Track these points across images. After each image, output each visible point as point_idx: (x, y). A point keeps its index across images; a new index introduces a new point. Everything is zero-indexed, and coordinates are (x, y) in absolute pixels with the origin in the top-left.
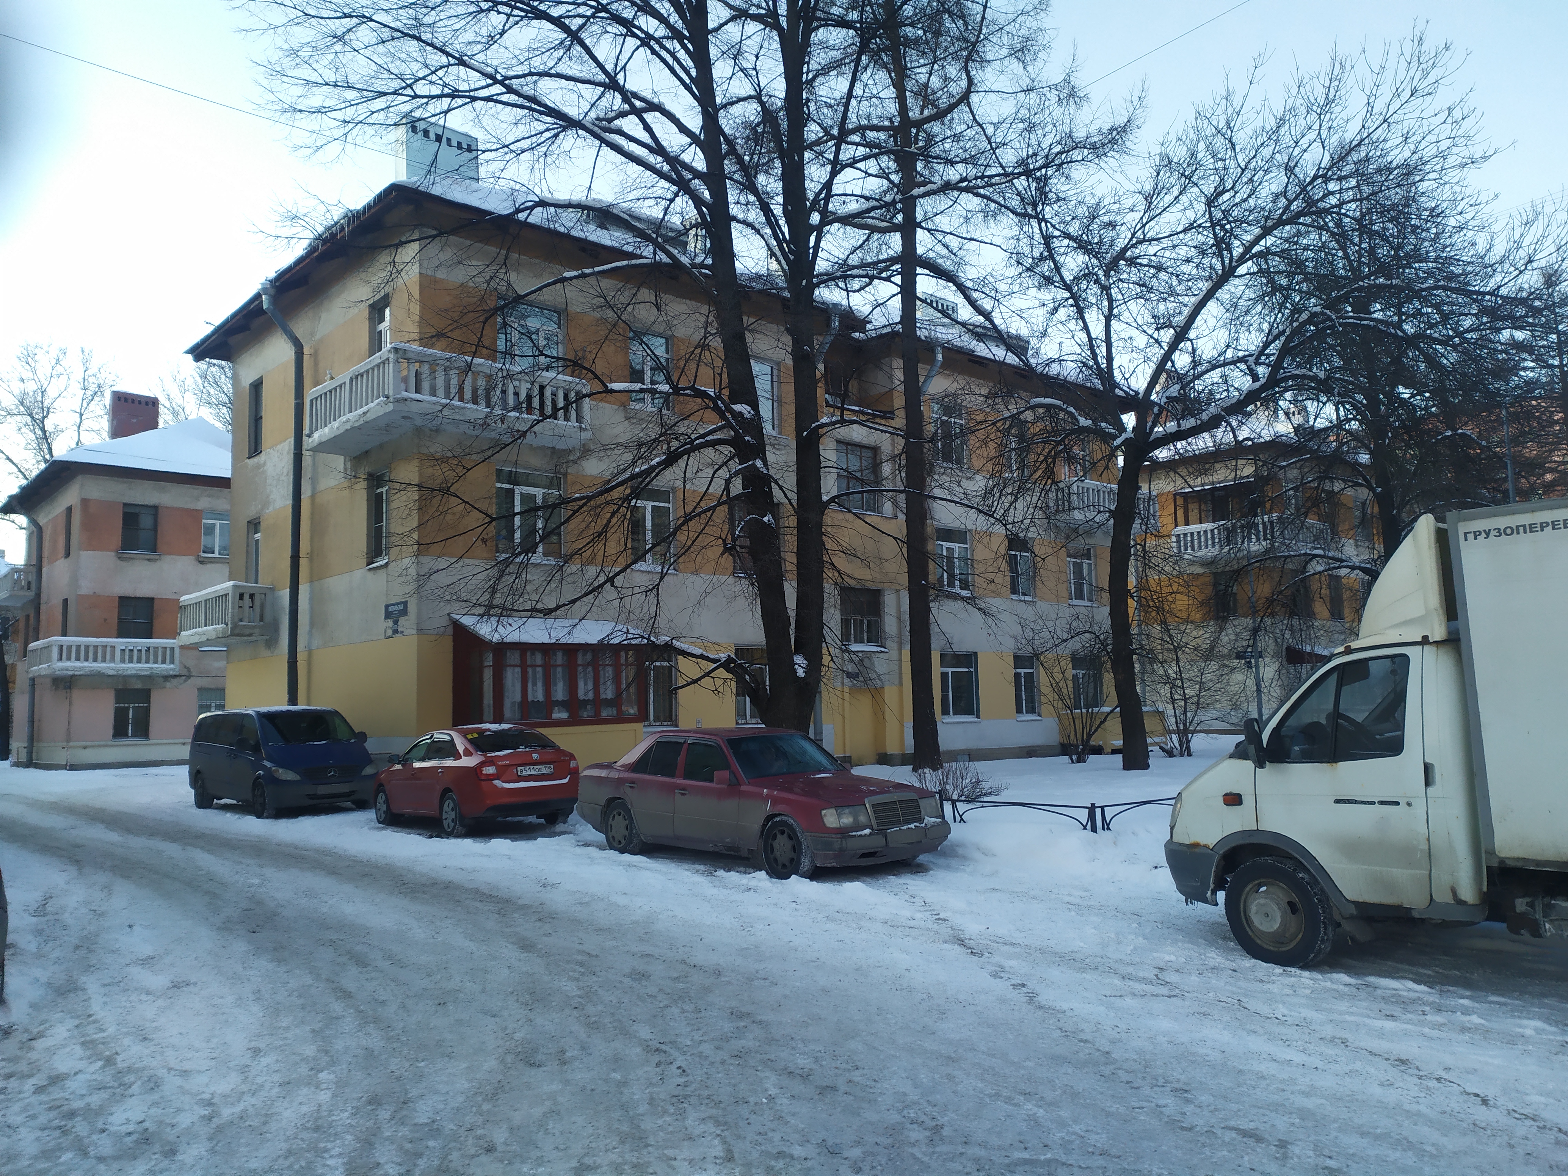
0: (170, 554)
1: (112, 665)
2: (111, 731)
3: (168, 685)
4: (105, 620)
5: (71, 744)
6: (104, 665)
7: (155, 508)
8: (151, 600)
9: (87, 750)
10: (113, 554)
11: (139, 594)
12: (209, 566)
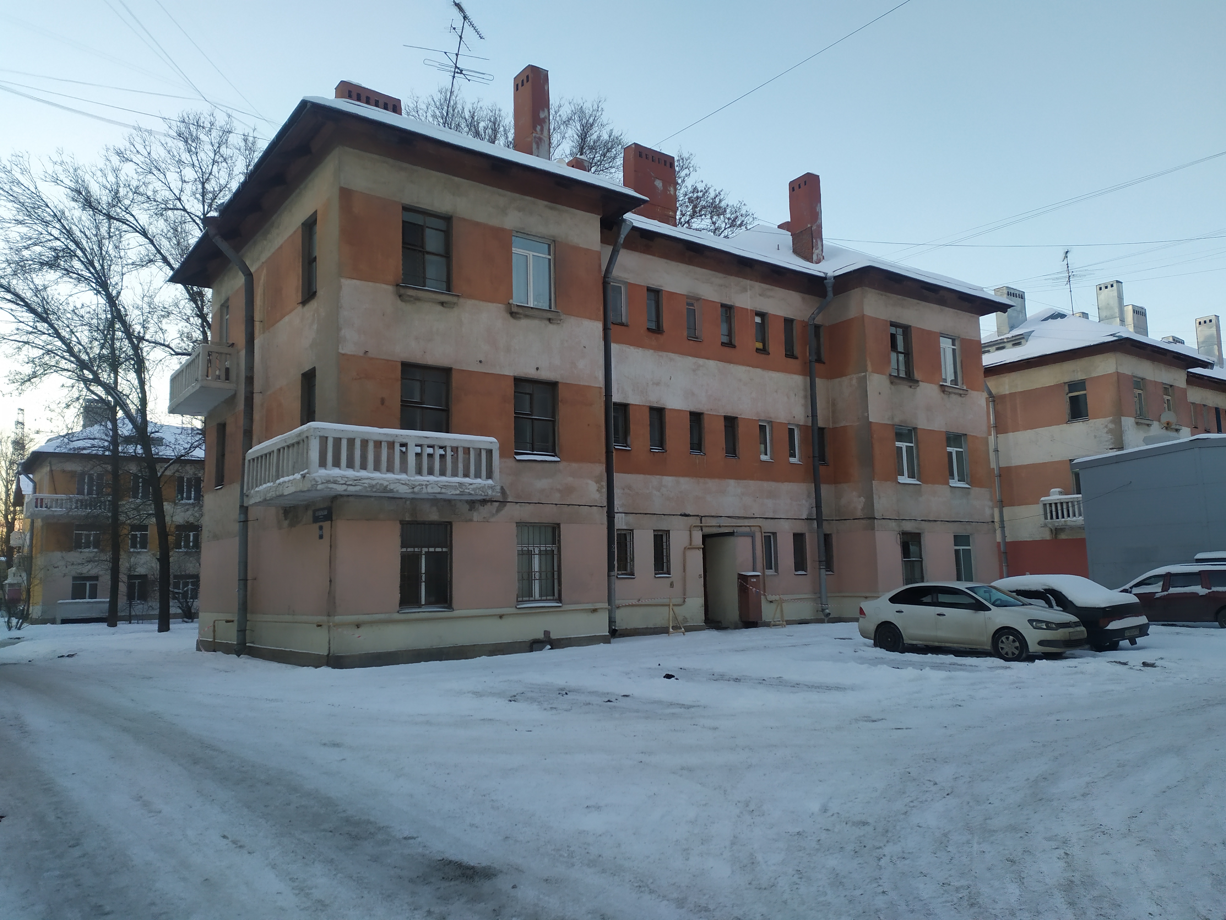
0: (471, 297)
1: (403, 476)
2: (396, 596)
3: (476, 516)
4: (383, 401)
5: (338, 619)
6: (390, 476)
7: (448, 219)
8: (447, 371)
9: (362, 631)
10: (390, 288)
11: (430, 360)
12: (524, 322)
